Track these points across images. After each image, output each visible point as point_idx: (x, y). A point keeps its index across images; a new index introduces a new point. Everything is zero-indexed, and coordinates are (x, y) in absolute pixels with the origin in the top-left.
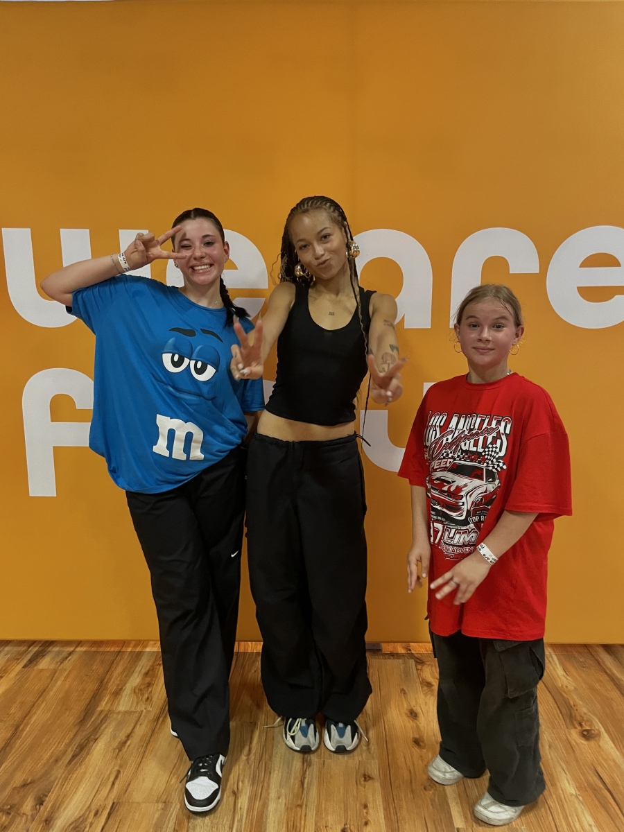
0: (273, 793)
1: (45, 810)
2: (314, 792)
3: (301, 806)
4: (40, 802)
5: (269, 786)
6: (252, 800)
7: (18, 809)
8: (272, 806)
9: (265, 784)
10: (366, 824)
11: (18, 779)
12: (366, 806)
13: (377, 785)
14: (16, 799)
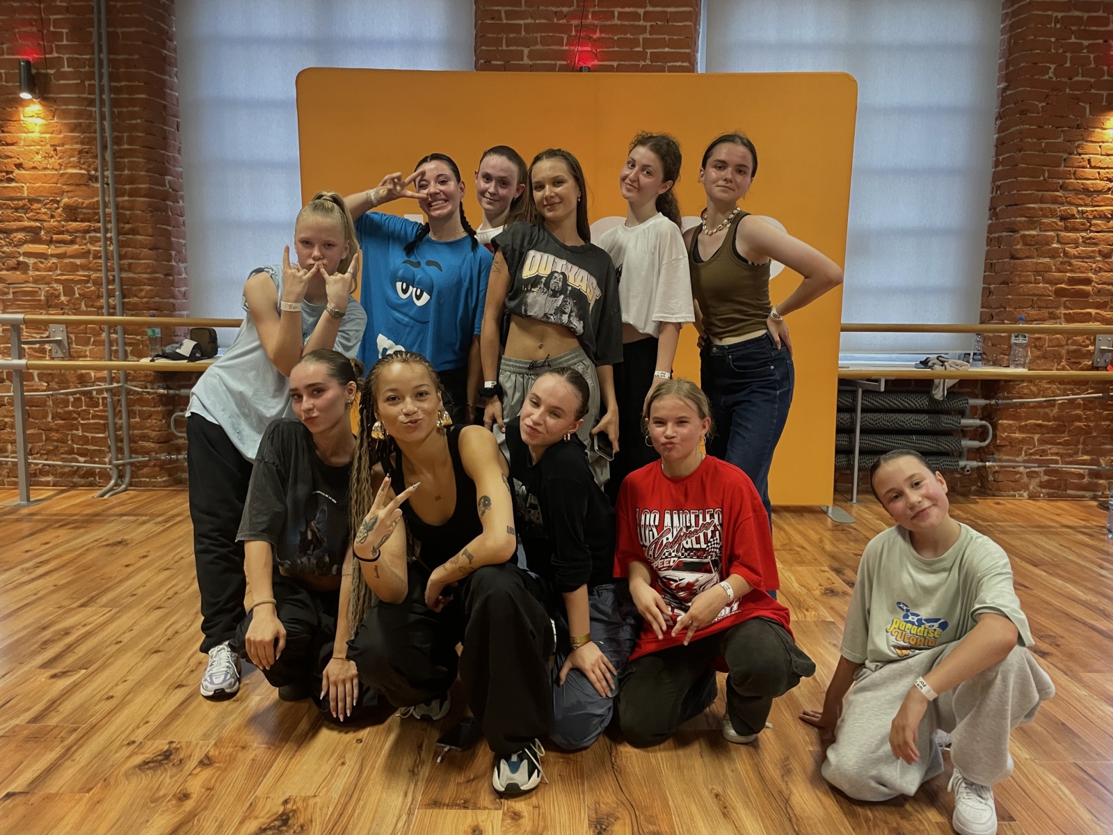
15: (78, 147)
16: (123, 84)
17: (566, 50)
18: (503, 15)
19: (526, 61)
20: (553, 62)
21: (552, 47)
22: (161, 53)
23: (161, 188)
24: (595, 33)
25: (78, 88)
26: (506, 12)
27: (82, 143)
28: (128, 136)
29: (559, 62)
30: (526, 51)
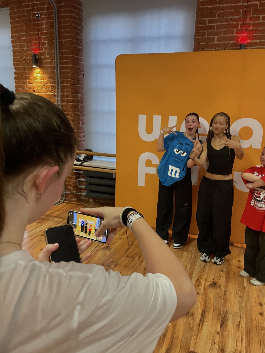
0: (196, 268)
1: (141, 259)
2: (207, 271)
3: (203, 272)
4: (140, 258)
5: (195, 266)
6: (190, 268)
7: (135, 258)
8: (195, 271)
9: (194, 267)
10: (220, 279)
11: (134, 252)
12: (220, 276)
13: (224, 273)
14: (134, 256)
15: (51, 84)
16: (65, 61)
17: (235, 36)
18: (207, 22)
19: (216, 42)
20: (228, 42)
21: (229, 35)
22: (78, 48)
23: (77, 99)
24: (250, 27)
25: (51, 63)
26: (209, 20)
27: (52, 83)
28: (66, 80)
29: (231, 42)
30: (216, 37)
